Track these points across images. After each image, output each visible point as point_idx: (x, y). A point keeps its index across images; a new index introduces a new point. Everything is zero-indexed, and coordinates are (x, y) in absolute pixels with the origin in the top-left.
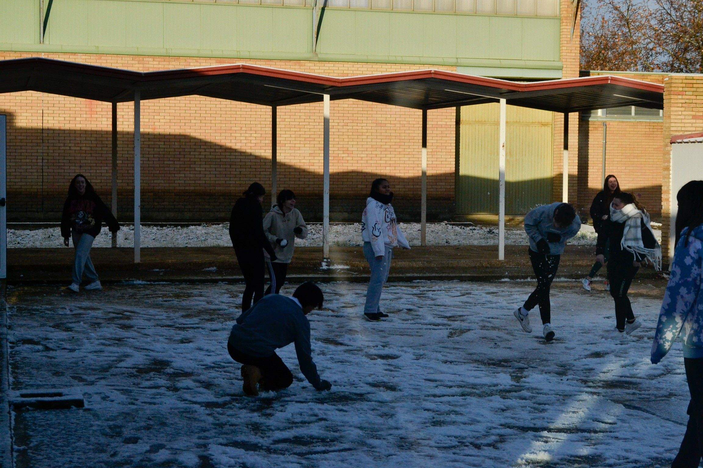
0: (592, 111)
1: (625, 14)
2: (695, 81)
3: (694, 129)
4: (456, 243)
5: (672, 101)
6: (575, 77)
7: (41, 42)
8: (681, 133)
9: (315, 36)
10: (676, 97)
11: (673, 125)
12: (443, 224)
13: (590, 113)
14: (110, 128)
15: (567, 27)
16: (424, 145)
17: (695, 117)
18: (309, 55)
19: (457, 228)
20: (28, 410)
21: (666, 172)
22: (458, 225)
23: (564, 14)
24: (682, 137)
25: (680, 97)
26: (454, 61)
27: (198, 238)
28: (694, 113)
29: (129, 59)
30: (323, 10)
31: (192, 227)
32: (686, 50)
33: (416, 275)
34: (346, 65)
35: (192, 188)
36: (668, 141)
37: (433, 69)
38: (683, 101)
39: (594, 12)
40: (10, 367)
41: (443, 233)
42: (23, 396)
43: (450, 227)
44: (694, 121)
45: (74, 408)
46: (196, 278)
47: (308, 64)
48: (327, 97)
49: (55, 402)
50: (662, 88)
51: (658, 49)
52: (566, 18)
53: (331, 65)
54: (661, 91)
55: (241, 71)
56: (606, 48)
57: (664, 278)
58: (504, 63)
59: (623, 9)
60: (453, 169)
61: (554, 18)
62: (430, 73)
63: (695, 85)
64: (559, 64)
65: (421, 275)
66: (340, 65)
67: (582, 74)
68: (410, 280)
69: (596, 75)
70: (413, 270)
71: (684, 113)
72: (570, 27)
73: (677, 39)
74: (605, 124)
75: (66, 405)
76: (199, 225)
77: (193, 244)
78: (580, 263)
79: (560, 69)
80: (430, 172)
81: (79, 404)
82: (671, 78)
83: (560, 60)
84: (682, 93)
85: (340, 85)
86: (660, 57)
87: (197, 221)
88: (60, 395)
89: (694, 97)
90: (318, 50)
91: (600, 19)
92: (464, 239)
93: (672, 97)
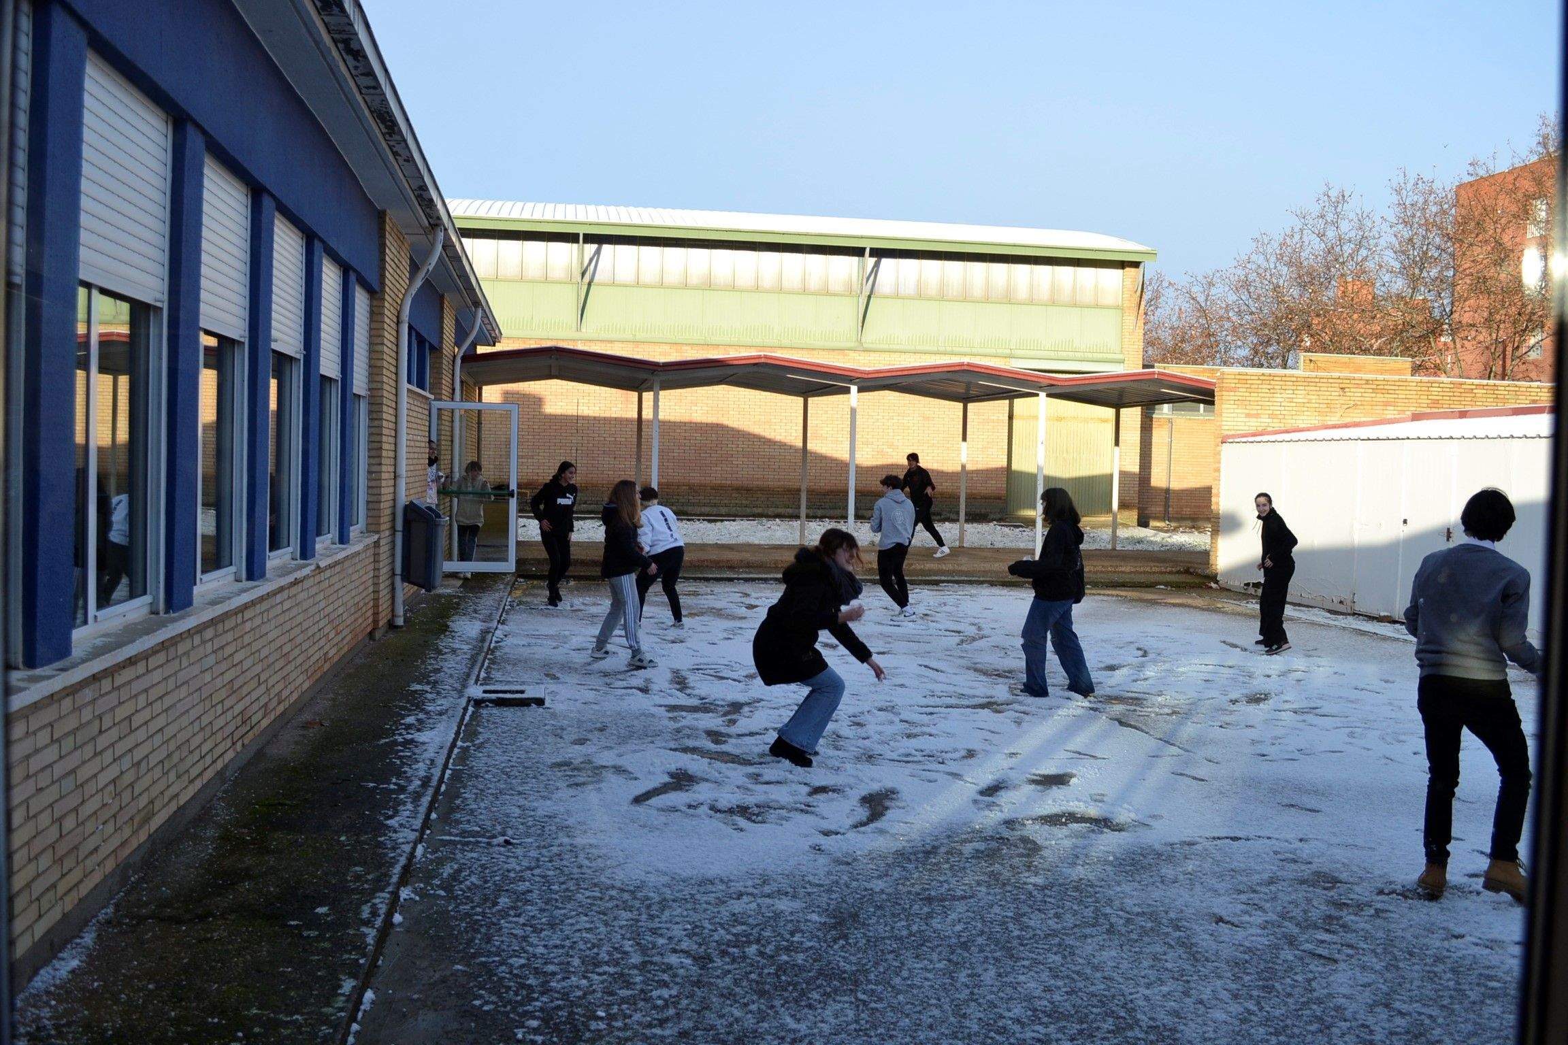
0: (1157, 407)
1: (1203, 305)
2: (1248, 377)
3: (1247, 428)
4: (1001, 546)
5: (1224, 398)
6: (1137, 368)
7: (579, 329)
8: (1233, 432)
9: (860, 324)
10: (1227, 393)
11: (1224, 423)
12: (991, 524)
13: (1154, 409)
14: (635, 415)
15: (1130, 318)
16: (964, 439)
17: (1248, 415)
18: (852, 345)
19: (1006, 530)
20: (487, 706)
21: (1217, 474)
22: (1007, 526)
23: (1126, 304)
24: (1233, 436)
25: (1232, 393)
26: (1008, 351)
27: (730, 534)
28: (1247, 411)
29: (667, 348)
30: (869, 297)
31: (726, 523)
32: (1268, 343)
33: (943, 578)
34: (893, 355)
35: (729, 482)
36: (1220, 440)
37: (966, 360)
38: (1236, 398)
39: (1170, 302)
40: (487, 661)
41: (990, 534)
42: (485, 692)
43: (999, 528)
44: (1247, 420)
45: (534, 706)
46: (711, 576)
47: (852, 354)
48: (854, 389)
49: (515, 699)
50: (1214, 384)
51: (1239, 343)
52: (1129, 308)
53: (876, 355)
54: (1212, 387)
55: (763, 360)
56: (1182, 341)
57: (1211, 587)
58: (1064, 354)
59: (1201, 299)
60: (1005, 464)
61: (1117, 307)
62: (962, 364)
63: (1249, 382)
64: (1121, 357)
65: (949, 578)
66: (886, 355)
67: (1145, 366)
68: (937, 583)
69: (1159, 368)
70: (943, 573)
71: (1236, 411)
72: (1133, 318)
73: (1256, 332)
74: (1170, 421)
75: (525, 703)
76: (734, 521)
77: (725, 540)
78: (1123, 569)
79: (1122, 362)
80: (969, 467)
81: (540, 702)
82: (1223, 373)
83: (1122, 353)
84: (1234, 390)
85: (866, 376)
86: (1239, 350)
87: (732, 516)
88: (522, 692)
89: (1248, 394)
90: (863, 340)
91: (1177, 308)
92: (1011, 541)
93: (1224, 393)
